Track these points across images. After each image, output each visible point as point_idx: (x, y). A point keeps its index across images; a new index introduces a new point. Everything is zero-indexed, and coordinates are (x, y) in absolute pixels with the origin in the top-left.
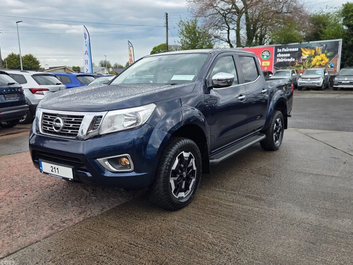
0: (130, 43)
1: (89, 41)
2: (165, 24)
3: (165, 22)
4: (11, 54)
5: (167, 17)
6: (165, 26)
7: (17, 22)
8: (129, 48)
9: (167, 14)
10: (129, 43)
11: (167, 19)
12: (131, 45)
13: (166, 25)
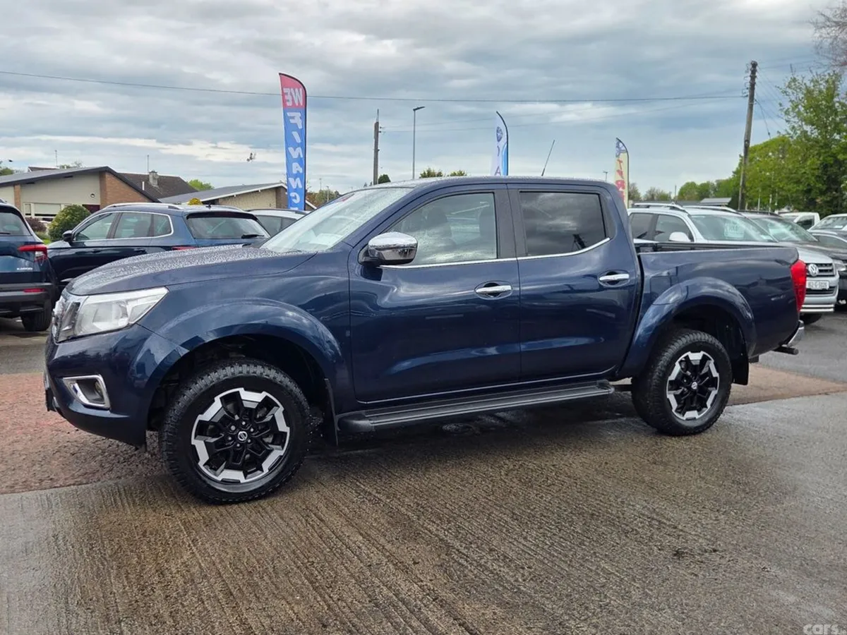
0: (621, 144)
1: (506, 146)
2: (747, 91)
3: (749, 84)
4: (426, 173)
5: (754, 72)
6: (746, 95)
7: (414, 110)
8: (617, 156)
9: (754, 65)
10: (618, 144)
11: (753, 77)
12: (623, 148)
13: (748, 94)
